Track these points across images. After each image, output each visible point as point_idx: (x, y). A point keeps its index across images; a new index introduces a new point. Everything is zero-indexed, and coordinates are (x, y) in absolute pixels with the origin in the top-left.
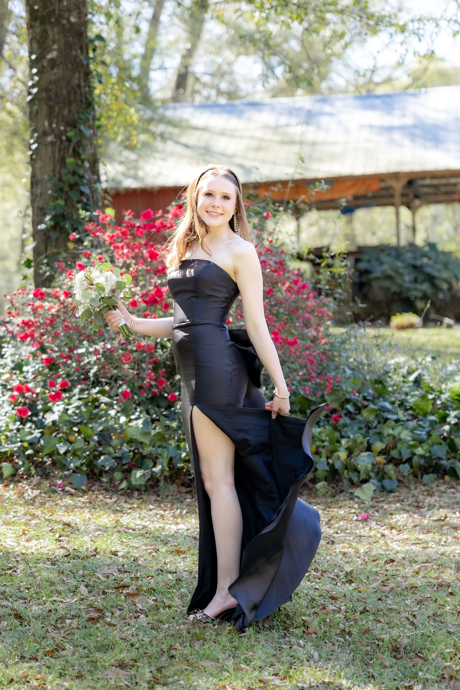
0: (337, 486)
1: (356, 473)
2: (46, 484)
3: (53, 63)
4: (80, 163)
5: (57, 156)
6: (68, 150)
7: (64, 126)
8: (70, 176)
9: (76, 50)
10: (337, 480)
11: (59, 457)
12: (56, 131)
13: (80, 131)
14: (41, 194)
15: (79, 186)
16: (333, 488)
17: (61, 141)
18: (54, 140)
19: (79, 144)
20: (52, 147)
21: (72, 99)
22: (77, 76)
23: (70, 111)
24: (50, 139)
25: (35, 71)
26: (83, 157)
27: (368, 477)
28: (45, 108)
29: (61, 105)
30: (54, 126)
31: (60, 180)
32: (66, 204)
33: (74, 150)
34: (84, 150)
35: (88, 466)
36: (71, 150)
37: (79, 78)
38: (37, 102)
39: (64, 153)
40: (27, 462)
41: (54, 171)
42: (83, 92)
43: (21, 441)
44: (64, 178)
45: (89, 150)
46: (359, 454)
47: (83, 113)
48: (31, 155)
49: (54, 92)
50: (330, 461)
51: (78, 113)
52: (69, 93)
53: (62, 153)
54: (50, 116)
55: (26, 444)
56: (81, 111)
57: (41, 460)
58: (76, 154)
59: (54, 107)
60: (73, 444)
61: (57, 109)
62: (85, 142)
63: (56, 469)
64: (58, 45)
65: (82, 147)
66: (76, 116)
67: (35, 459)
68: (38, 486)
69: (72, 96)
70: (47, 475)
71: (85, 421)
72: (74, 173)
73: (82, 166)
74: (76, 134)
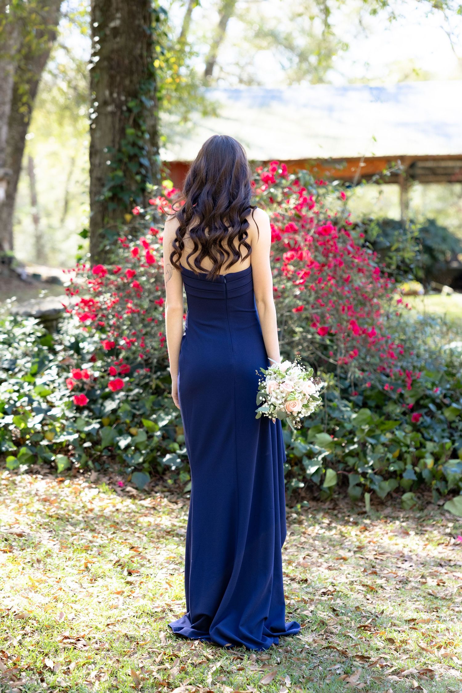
0: (423, 496)
1: (443, 483)
2: (105, 480)
3: (116, 32)
4: (140, 134)
5: (117, 126)
6: (128, 120)
7: (126, 96)
8: (130, 147)
9: (139, 20)
10: (422, 489)
11: (119, 452)
12: (117, 101)
13: (141, 102)
14: (100, 165)
15: (139, 158)
16: (419, 498)
17: (122, 112)
18: (115, 110)
19: (140, 115)
20: (112, 117)
21: (134, 69)
22: (140, 46)
23: (131, 81)
24: (110, 108)
25: (97, 39)
26: (144, 128)
27: (456, 487)
28: (106, 78)
29: (123, 74)
30: (115, 95)
31: (120, 150)
32: (125, 175)
33: (134, 120)
34: (144, 121)
35: (150, 463)
36: (131, 121)
37: (142, 48)
38: (98, 71)
39: (124, 123)
40: (84, 455)
41: (113, 141)
42: (145, 62)
43: (78, 432)
44: (124, 150)
45: (150, 122)
46: (446, 462)
47: (144, 84)
48: (91, 125)
49: (116, 61)
50: (417, 469)
51: (140, 83)
52: (131, 63)
53: (122, 123)
54: (111, 85)
55: (83, 436)
56: (142, 81)
57: (99, 453)
58: (136, 125)
59: (116, 77)
60: (134, 438)
61: (118, 79)
62: (146, 113)
63: (115, 463)
64: (121, 14)
65: (142, 119)
66: (138, 86)
67: (93, 452)
68: (96, 482)
69: (134, 66)
70: (105, 471)
71: (148, 413)
72: (134, 144)
73: (142, 137)
74: (136, 105)
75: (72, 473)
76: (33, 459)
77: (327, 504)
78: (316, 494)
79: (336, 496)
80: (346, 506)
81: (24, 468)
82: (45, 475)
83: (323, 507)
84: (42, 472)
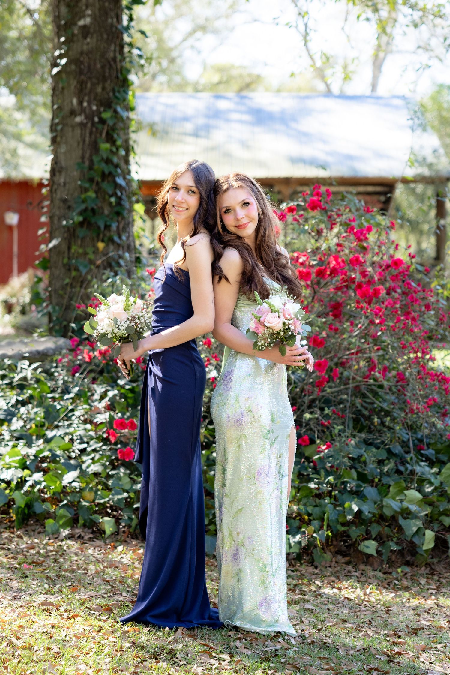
3: (85, 31)
4: (114, 149)
5: (87, 139)
6: (101, 134)
7: (97, 106)
8: (103, 165)
9: (112, 18)
12: (88, 111)
13: (117, 112)
14: (65, 184)
15: (114, 177)
17: (93, 124)
18: (85, 121)
19: (113, 129)
20: (82, 130)
21: (107, 74)
22: (112, 48)
23: (104, 89)
24: (78, 119)
25: (63, 39)
26: (119, 143)
28: (74, 83)
29: (94, 80)
30: (85, 104)
31: (91, 168)
32: (97, 197)
33: (108, 133)
34: (118, 135)
36: (104, 135)
37: (115, 51)
38: (64, 76)
39: (96, 137)
41: (83, 157)
42: (119, 67)
44: (96, 167)
45: (123, 137)
47: (119, 92)
49: (86, 64)
51: (114, 91)
52: (103, 67)
53: (93, 137)
54: (80, 93)
55: (132, 495)
56: (117, 89)
58: (111, 139)
59: (87, 83)
61: (89, 85)
62: (120, 125)
64: (92, 10)
65: (117, 131)
66: (111, 94)
69: (107, 71)
72: (108, 161)
73: (116, 153)
74: (112, 116)
75: (121, 537)
76: (74, 522)
77: (423, 568)
78: (409, 558)
79: (431, 560)
80: (444, 571)
81: (65, 532)
82: (90, 539)
83: (420, 572)
84: (86, 538)
